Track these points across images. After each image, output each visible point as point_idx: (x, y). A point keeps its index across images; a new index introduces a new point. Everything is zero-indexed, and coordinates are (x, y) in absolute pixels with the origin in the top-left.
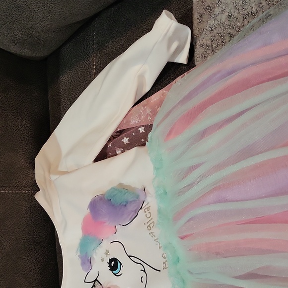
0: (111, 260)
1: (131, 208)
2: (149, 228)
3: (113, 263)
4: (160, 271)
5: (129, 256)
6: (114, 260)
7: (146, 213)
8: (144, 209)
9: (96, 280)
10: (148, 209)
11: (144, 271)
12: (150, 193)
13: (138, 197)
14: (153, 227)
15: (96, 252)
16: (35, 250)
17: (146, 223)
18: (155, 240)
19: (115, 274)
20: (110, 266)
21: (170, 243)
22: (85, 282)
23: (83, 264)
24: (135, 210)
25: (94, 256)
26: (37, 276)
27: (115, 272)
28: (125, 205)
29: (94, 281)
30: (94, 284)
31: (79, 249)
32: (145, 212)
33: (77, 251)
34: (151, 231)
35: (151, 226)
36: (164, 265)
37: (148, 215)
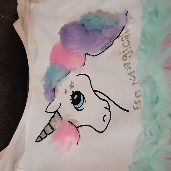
0: (75, 93)
1: (107, 34)
2: (125, 58)
3: (76, 96)
4: (128, 111)
5: (94, 91)
6: (78, 93)
7: (123, 42)
8: (122, 37)
9: (57, 111)
10: (127, 37)
11: (109, 109)
12: (132, 18)
13: (117, 23)
14: (130, 57)
15: (61, 84)
16: (5, 75)
17: (122, 52)
18: (129, 74)
19: (76, 108)
20: (73, 99)
21: (150, 77)
22: (46, 111)
23: (46, 93)
24: (111, 38)
25: (59, 88)
26: (4, 99)
27: (77, 106)
28: (100, 31)
29: (55, 112)
30: (54, 115)
31: (45, 78)
32: (123, 40)
33: (43, 80)
34: (126, 62)
35: (128, 55)
36: (135, 105)
37: (126, 44)
